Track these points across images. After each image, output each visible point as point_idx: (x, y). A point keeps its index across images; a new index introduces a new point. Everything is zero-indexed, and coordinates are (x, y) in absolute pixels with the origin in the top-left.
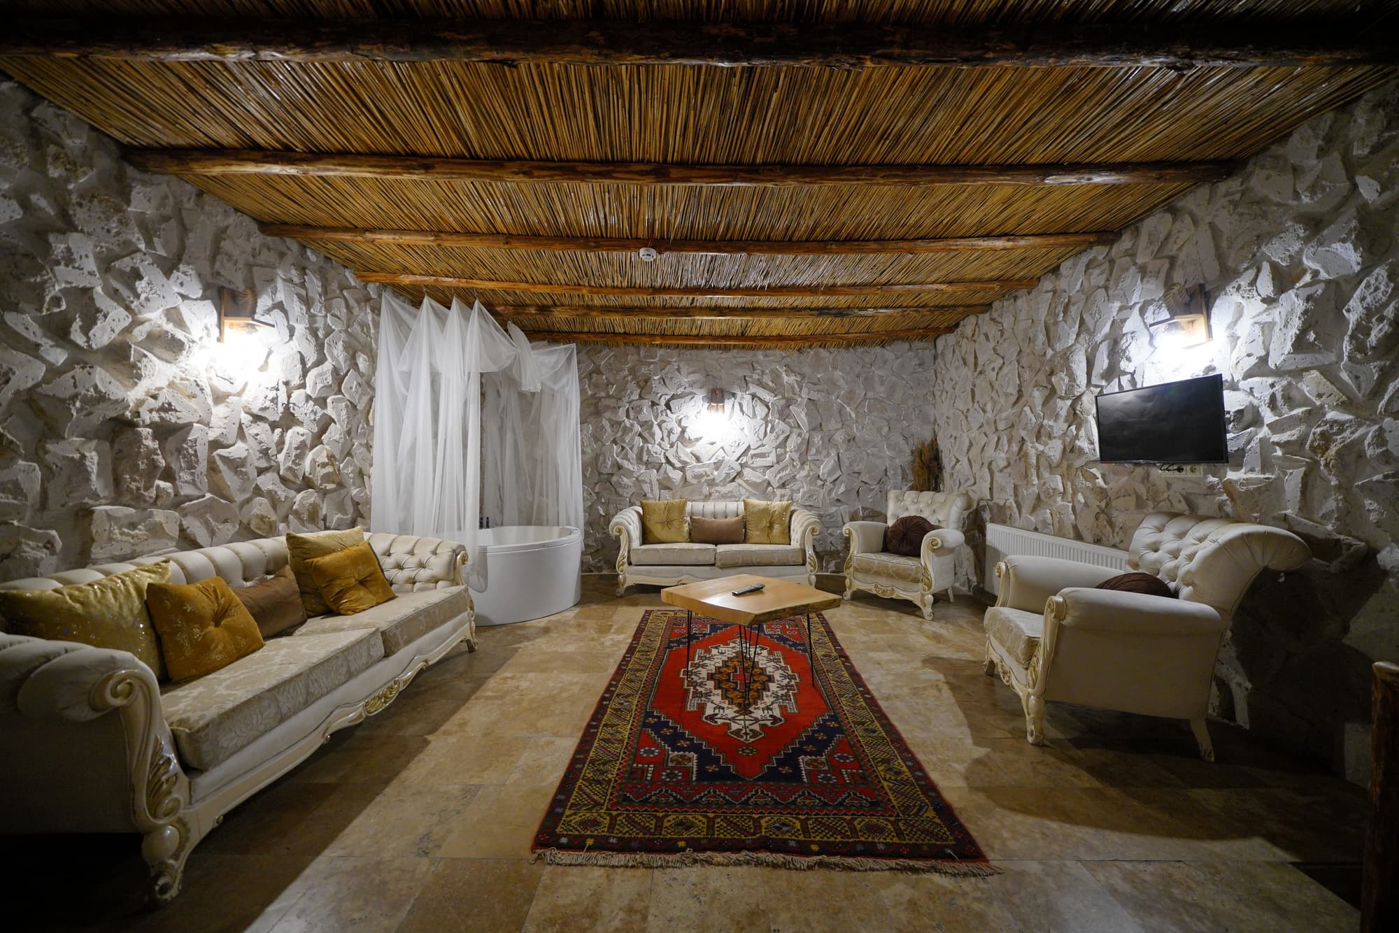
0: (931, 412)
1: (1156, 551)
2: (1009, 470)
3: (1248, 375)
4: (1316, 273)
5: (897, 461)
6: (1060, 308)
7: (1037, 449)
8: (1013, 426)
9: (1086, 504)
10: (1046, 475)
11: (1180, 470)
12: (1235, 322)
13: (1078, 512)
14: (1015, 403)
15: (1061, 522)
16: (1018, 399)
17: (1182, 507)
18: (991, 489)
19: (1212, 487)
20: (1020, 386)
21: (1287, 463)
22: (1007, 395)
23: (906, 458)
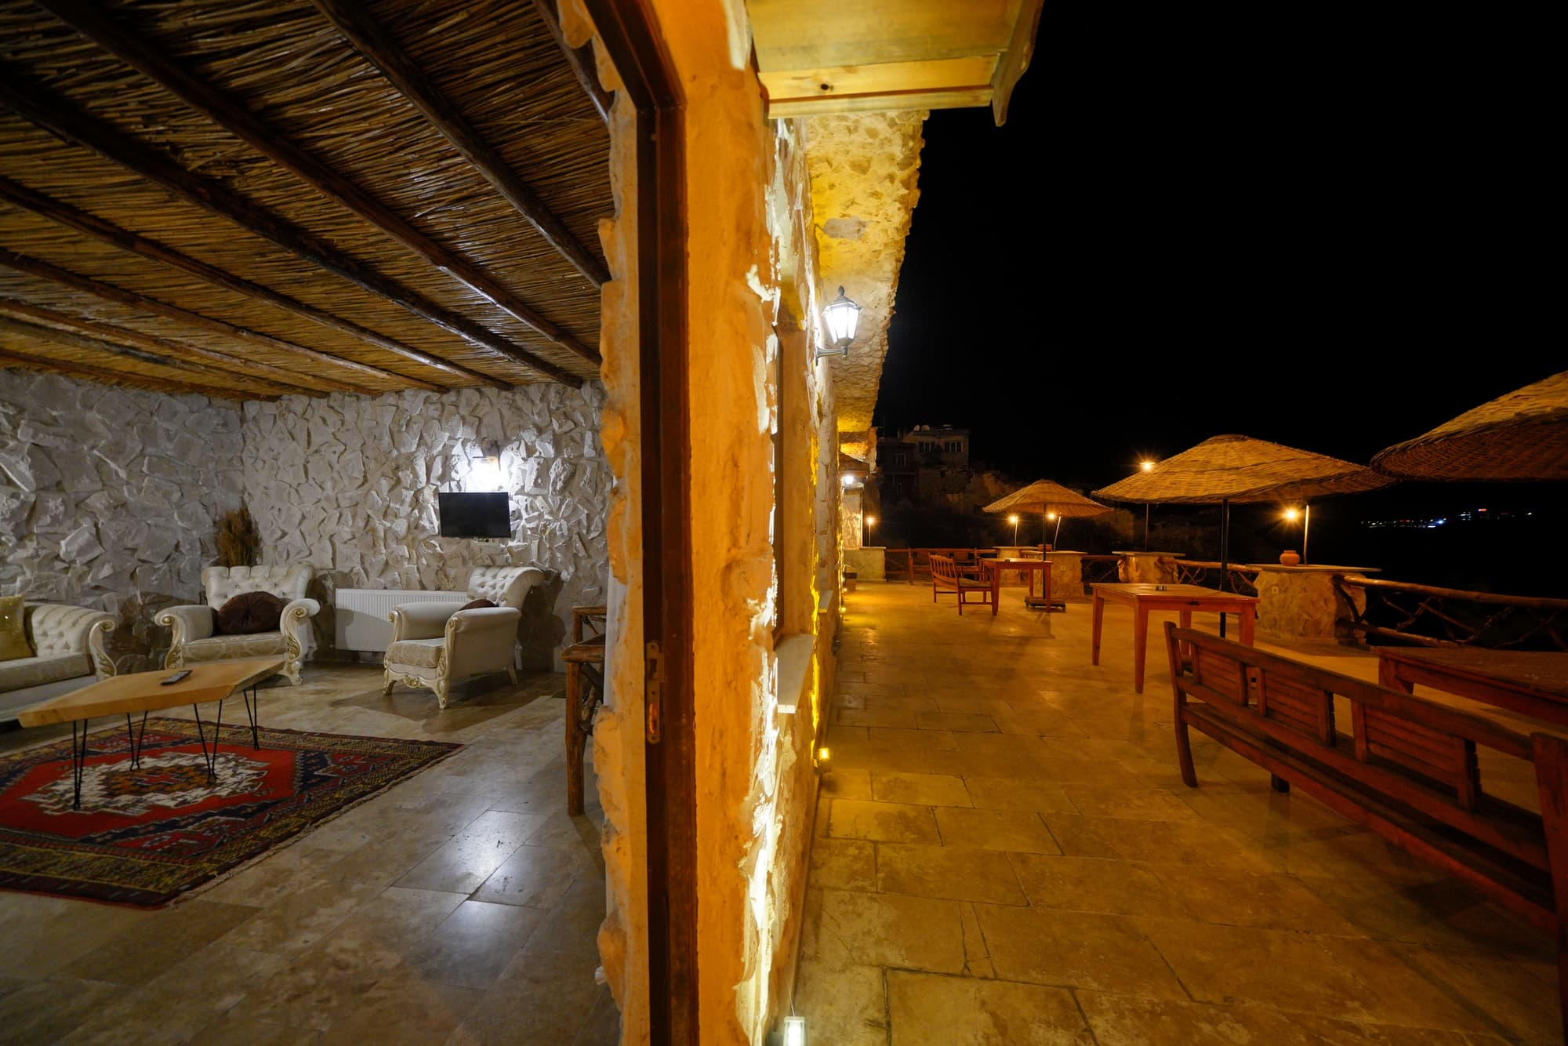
0: (240, 480)
1: (483, 587)
2: (354, 541)
3: (517, 494)
4: (540, 453)
5: (194, 533)
6: (403, 422)
7: (384, 526)
8: (357, 504)
9: (428, 565)
10: (394, 545)
11: (487, 541)
12: (510, 465)
13: (422, 571)
14: (360, 486)
15: (408, 580)
16: (363, 484)
17: (489, 562)
18: (333, 560)
19: (503, 550)
20: (365, 472)
21: (532, 537)
22: (351, 478)
23: (207, 530)
